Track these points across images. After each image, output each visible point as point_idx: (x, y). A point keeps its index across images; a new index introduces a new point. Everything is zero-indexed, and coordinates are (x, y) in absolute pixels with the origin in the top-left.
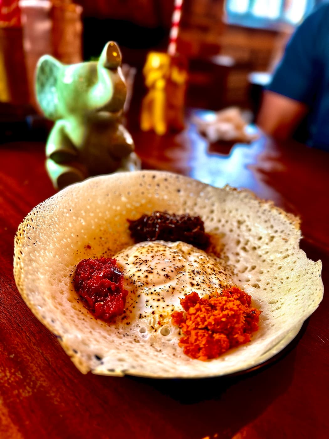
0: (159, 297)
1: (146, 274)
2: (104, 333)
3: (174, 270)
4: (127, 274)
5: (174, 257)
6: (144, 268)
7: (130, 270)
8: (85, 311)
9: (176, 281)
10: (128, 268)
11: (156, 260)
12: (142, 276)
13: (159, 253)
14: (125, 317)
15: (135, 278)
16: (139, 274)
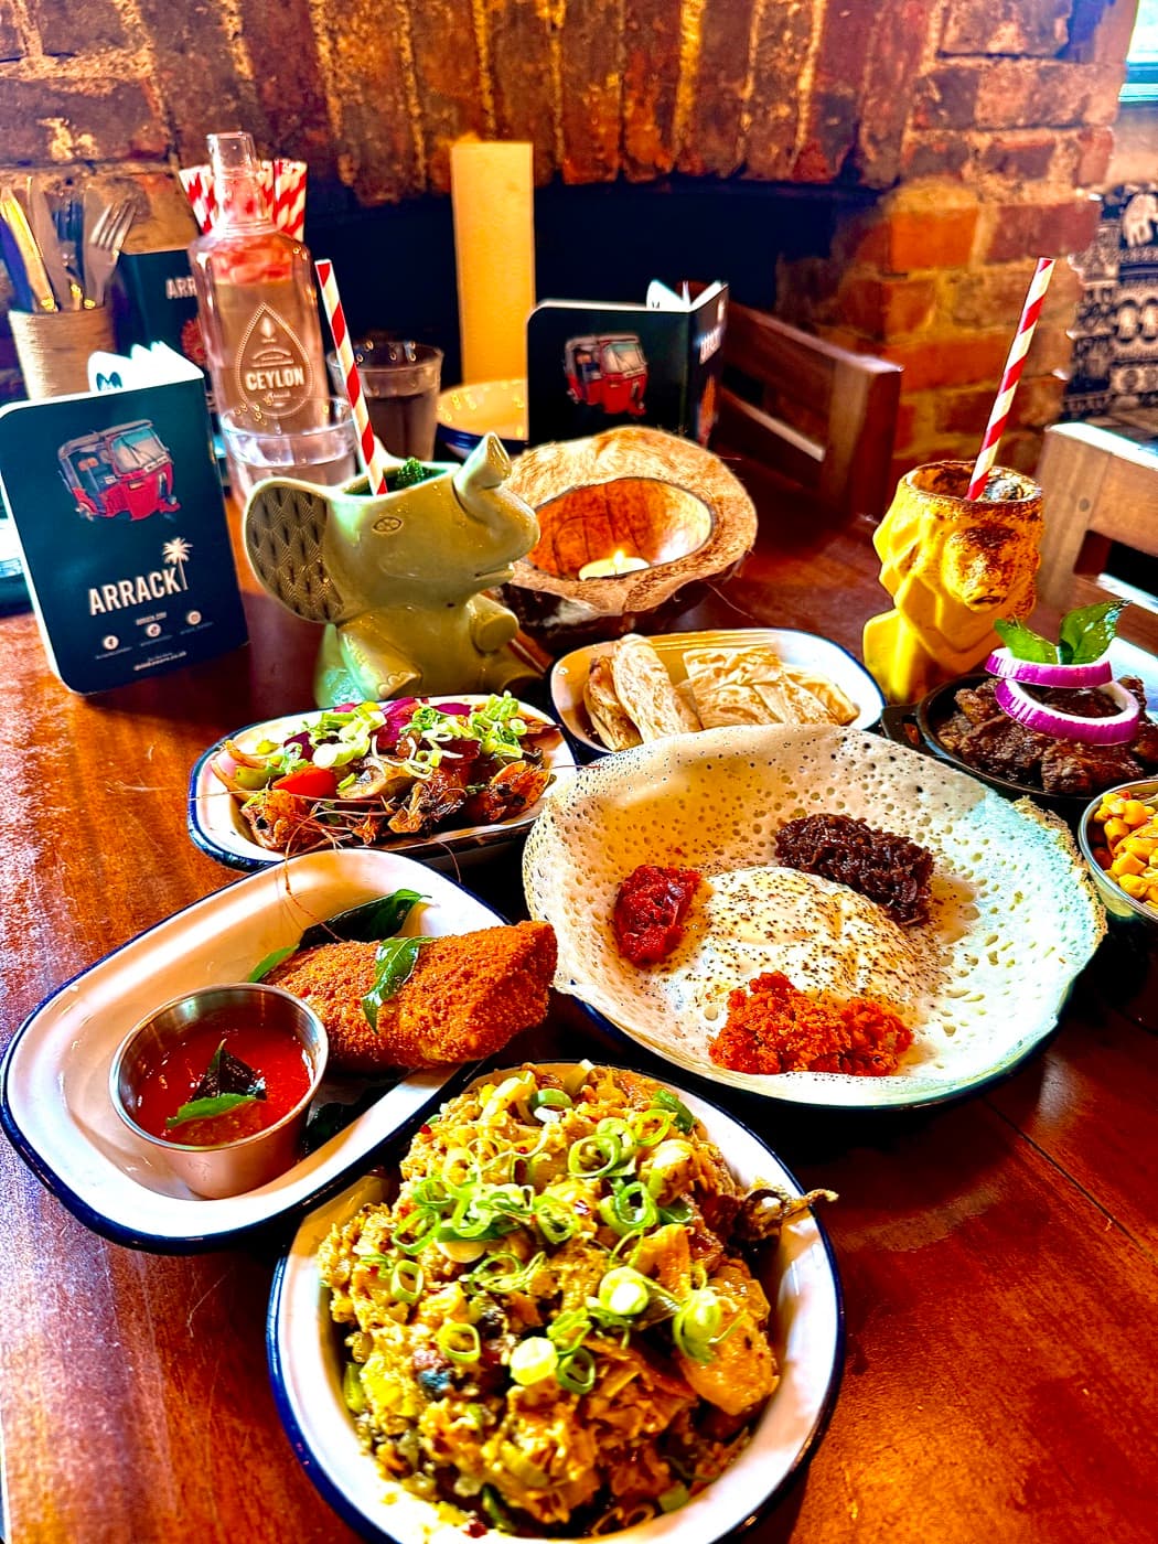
0: (733, 962)
1: (738, 918)
2: (616, 977)
3: (790, 929)
4: (711, 907)
5: (810, 910)
6: (742, 907)
7: (718, 905)
8: (610, 938)
9: (781, 948)
10: (717, 897)
11: (771, 903)
12: (730, 920)
13: (789, 894)
14: (666, 970)
15: (716, 919)
16: (727, 914)
